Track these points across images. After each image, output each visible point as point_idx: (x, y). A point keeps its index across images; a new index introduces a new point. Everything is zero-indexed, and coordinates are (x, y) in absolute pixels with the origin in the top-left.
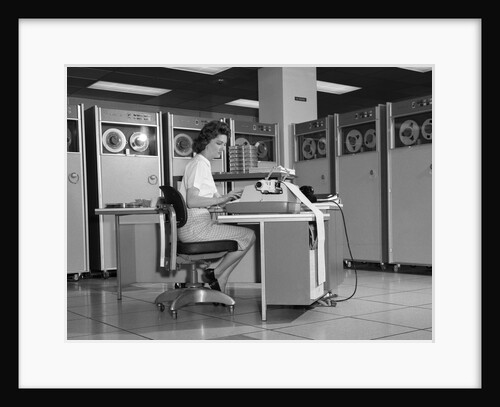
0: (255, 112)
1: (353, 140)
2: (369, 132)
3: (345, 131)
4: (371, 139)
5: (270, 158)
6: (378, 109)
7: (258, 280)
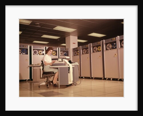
0: (65, 46)
1: (84, 51)
2: (87, 50)
3: (83, 49)
4: (88, 51)
5: (68, 55)
6: (89, 45)
7: (58, 80)
